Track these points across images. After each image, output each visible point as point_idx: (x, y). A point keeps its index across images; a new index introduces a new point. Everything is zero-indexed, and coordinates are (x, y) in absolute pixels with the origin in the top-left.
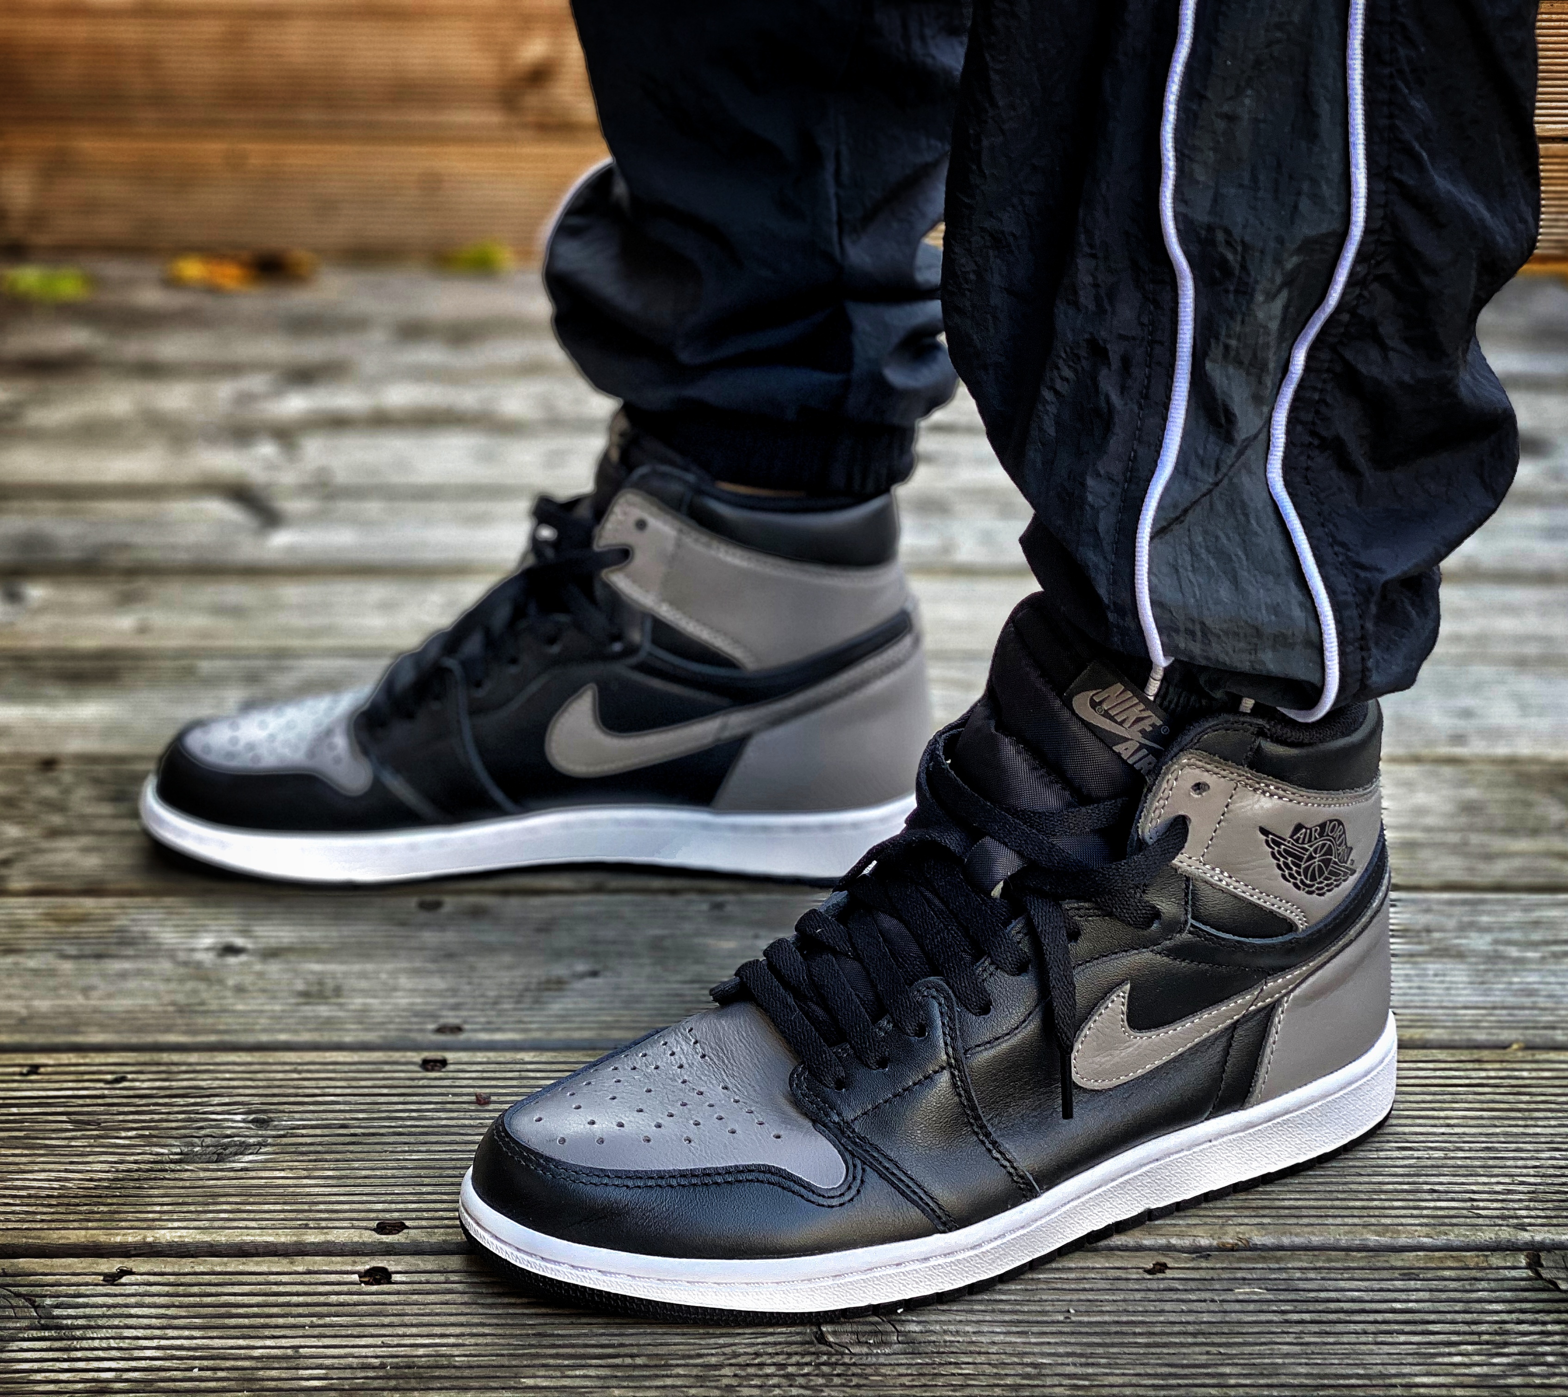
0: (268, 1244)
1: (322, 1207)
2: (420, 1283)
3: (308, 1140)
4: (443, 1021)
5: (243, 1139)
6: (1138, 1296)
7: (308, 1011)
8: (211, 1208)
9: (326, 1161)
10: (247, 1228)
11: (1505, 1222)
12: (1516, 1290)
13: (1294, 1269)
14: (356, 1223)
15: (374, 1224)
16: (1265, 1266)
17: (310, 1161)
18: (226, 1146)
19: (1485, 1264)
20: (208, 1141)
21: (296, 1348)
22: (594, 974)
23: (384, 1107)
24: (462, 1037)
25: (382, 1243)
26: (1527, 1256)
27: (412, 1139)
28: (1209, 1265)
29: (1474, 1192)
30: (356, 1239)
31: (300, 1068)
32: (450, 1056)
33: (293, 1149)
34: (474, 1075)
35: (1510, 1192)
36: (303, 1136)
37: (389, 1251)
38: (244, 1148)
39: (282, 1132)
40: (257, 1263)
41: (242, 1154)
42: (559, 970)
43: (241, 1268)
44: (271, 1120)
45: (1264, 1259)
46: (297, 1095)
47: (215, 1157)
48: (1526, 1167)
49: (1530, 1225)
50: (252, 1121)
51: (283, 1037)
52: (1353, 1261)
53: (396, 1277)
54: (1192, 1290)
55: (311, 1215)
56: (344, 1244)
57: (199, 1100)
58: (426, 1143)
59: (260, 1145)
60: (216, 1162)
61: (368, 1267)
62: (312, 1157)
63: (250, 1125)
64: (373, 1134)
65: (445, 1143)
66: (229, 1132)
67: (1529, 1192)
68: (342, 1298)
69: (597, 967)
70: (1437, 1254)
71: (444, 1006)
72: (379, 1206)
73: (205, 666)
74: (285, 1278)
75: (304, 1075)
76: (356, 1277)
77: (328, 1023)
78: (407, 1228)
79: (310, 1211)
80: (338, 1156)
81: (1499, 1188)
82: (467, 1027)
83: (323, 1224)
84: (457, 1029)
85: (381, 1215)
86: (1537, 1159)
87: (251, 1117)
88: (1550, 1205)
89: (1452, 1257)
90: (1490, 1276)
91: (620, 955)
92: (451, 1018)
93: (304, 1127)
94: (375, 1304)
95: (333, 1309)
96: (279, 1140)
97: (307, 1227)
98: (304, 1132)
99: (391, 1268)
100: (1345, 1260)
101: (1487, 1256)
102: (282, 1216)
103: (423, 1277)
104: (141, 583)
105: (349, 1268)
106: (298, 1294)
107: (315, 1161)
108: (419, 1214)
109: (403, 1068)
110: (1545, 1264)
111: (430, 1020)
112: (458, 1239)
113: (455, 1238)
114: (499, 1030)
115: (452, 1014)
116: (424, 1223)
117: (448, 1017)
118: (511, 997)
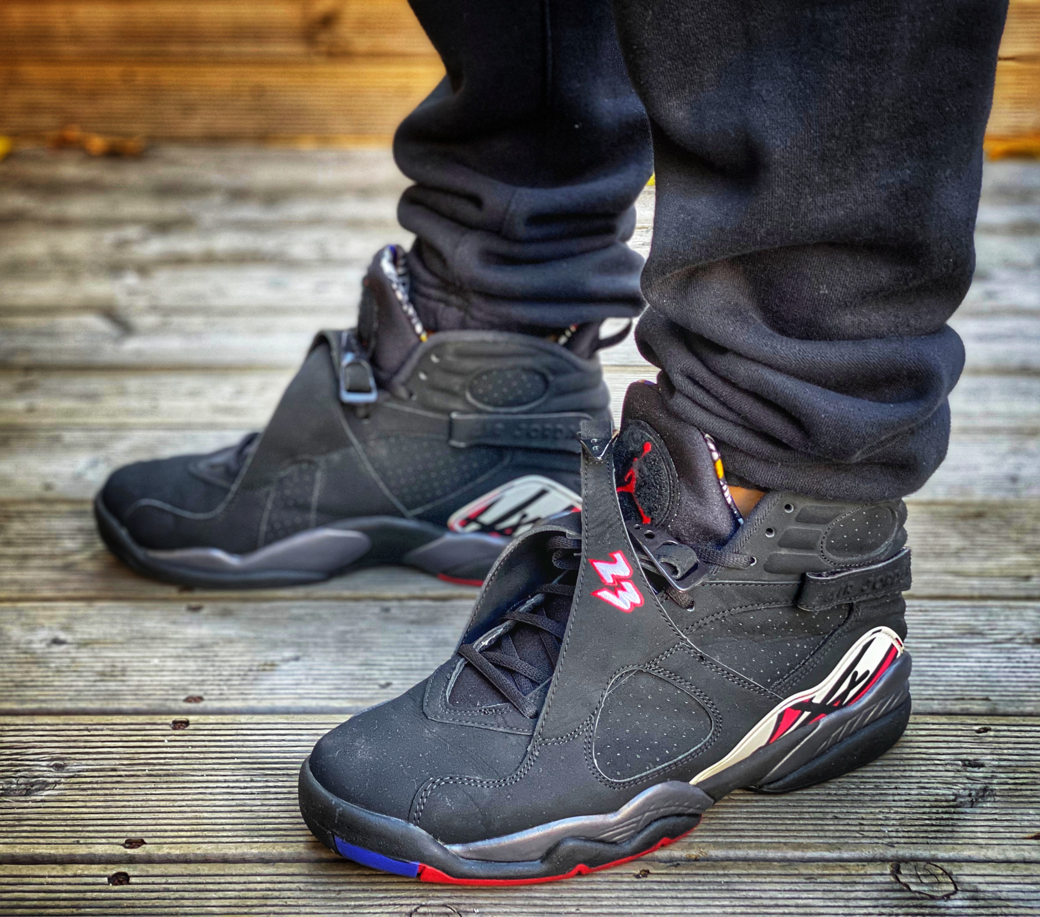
0: (50, 855)
1: (91, 828)
2: (148, 884)
3: (88, 780)
4: (191, 693)
5: (45, 779)
6: (627, 894)
7: (101, 686)
8: (17, 829)
9: (99, 795)
10: (38, 844)
11: (880, 841)
12: (881, 891)
13: (734, 874)
14: (112, 840)
15: (123, 841)
16: (715, 872)
17: (88, 795)
18: (32, 784)
19: (862, 872)
20: (22, 780)
22: (297, 659)
23: (143, 756)
24: (201, 705)
25: (126, 854)
26: (892, 866)
27: (157, 779)
28: (677, 872)
29: (863, 819)
30: (109, 852)
31: (90, 727)
32: (191, 718)
33: (77, 786)
34: (206, 732)
35: (887, 819)
36: (85, 777)
37: (131, 860)
38: (45, 785)
39: (71, 774)
40: (41, 869)
41: (43, 790)
42: (273, 656)
43: (30, 872)
44: (66, 765)
45: (714, 867)
46: (85, 747)
47: (24, 792)
48: (901, 801)
49: (898, 843)
50: (52, 767)
51: (82, 705)
52: (774, 869)
53: (132, 880)
54: (664, 890)
55: (82, 834)
56: (102, 856)
57: (19, 751)
58: (167, 782)
59: (56, 783)
60: (25, 795)
61: (114, 872)
62: (89, 792)
63: (52, 769)
64: (133, 776)
65: (179, 782)
66: (36, 774)
67: (900, 819)
68: (95, 895)
69: (299, 654)
70: (831, 864)
71: (192, 683)
72: (128, 828)
73: (68, 436)
74: (58, 880)
75: (92, 733)
76: (106, 879)
77: (115, 695)
78: (145, 843)
79: (82, 831)
80: (107, 792)
81: (880, 816)
82: (205, 697)
83: (89, 841)
84: (199, 699)
85: (130, 835)
86: (909, 794)
87: (53, 763)
88: (912, 829)
89: (840, 866)
90: (866, 881)
91: (316, 644)
92: (196, 693)
93: (87, 771)
94: (116, 899)
95: (87, 903)
96: (68, 780)
97: (78, 843)
98: (86, 774)
99: (130, 873)
100: (768, 868)
101: (864, 866)
102: (63, 835)
103: (150, 880)
104: (34, 377)
105: (102, 873)
107: (91, 795)
108: (155, 834)
109: (160, 727)
110: (903, 872)
111: (182, 692)
112: (178, 852)
113: (176, 851)
114: (228, 699)
115: (197, 688)
116: (157, 840)
117: (194, 690)
118: (239, 675)
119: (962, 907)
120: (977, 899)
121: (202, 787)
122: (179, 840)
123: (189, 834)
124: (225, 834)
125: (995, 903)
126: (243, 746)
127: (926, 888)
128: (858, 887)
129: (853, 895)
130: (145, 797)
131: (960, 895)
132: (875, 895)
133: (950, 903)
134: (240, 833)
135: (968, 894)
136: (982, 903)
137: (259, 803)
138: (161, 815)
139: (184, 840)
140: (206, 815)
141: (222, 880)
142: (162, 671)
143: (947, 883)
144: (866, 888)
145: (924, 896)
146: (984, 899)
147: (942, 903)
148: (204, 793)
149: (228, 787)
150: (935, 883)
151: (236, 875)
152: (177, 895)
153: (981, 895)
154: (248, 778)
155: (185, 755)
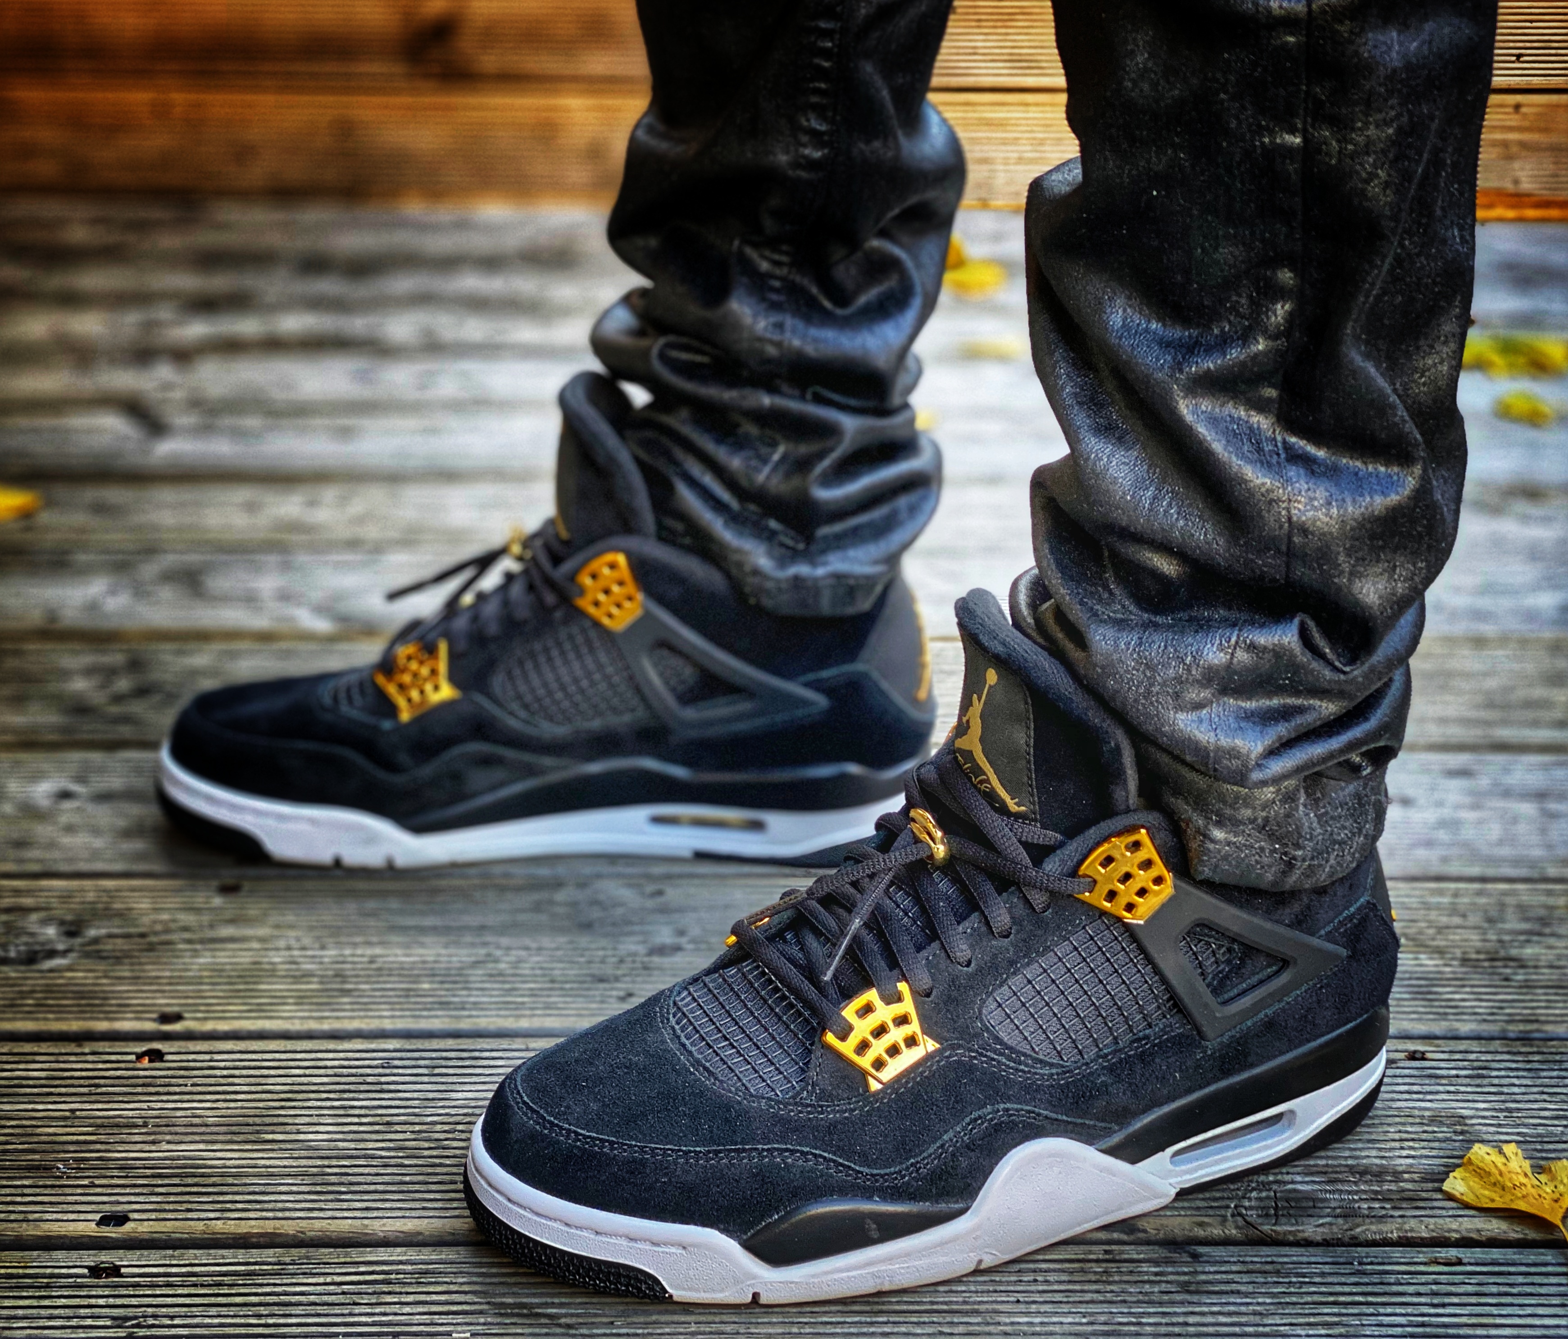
0: (61, 1032)
2: (188, 1061)
10: (45, 1019)
14: (141, 1015)
15: (155, 1015)
21: (73, 1111)
25: (160, 1030)
30: (137, 1028)
37: (166, 1037)
40: (49, 1046)
43: (36, 1049)
51: (101, 867)
53: (168, 1057)
56: (129, 1032)
61: (145, 1049)
68: (119, 1073)
72: (161, 1001)
74: (73, 1057)
76: (133, 1057)
78: (184, 1018)
85: (164, 1009)
94: (146, 1077)
95: (109, 1081)
97: (97, 1017)
99: (166, 1050)
103: (191, 1057)
105: (127, 1049)
106: (81, 1070)
108: (197, 1008)
112: (226, 1028)
113: (223, 1027)
116: (200, 1015)
122: (229, 1014)
134: (305, 1007)
139: (234, 1014)
141: (283, 1056)
151: (301, 1052)
152: (225, 1072)
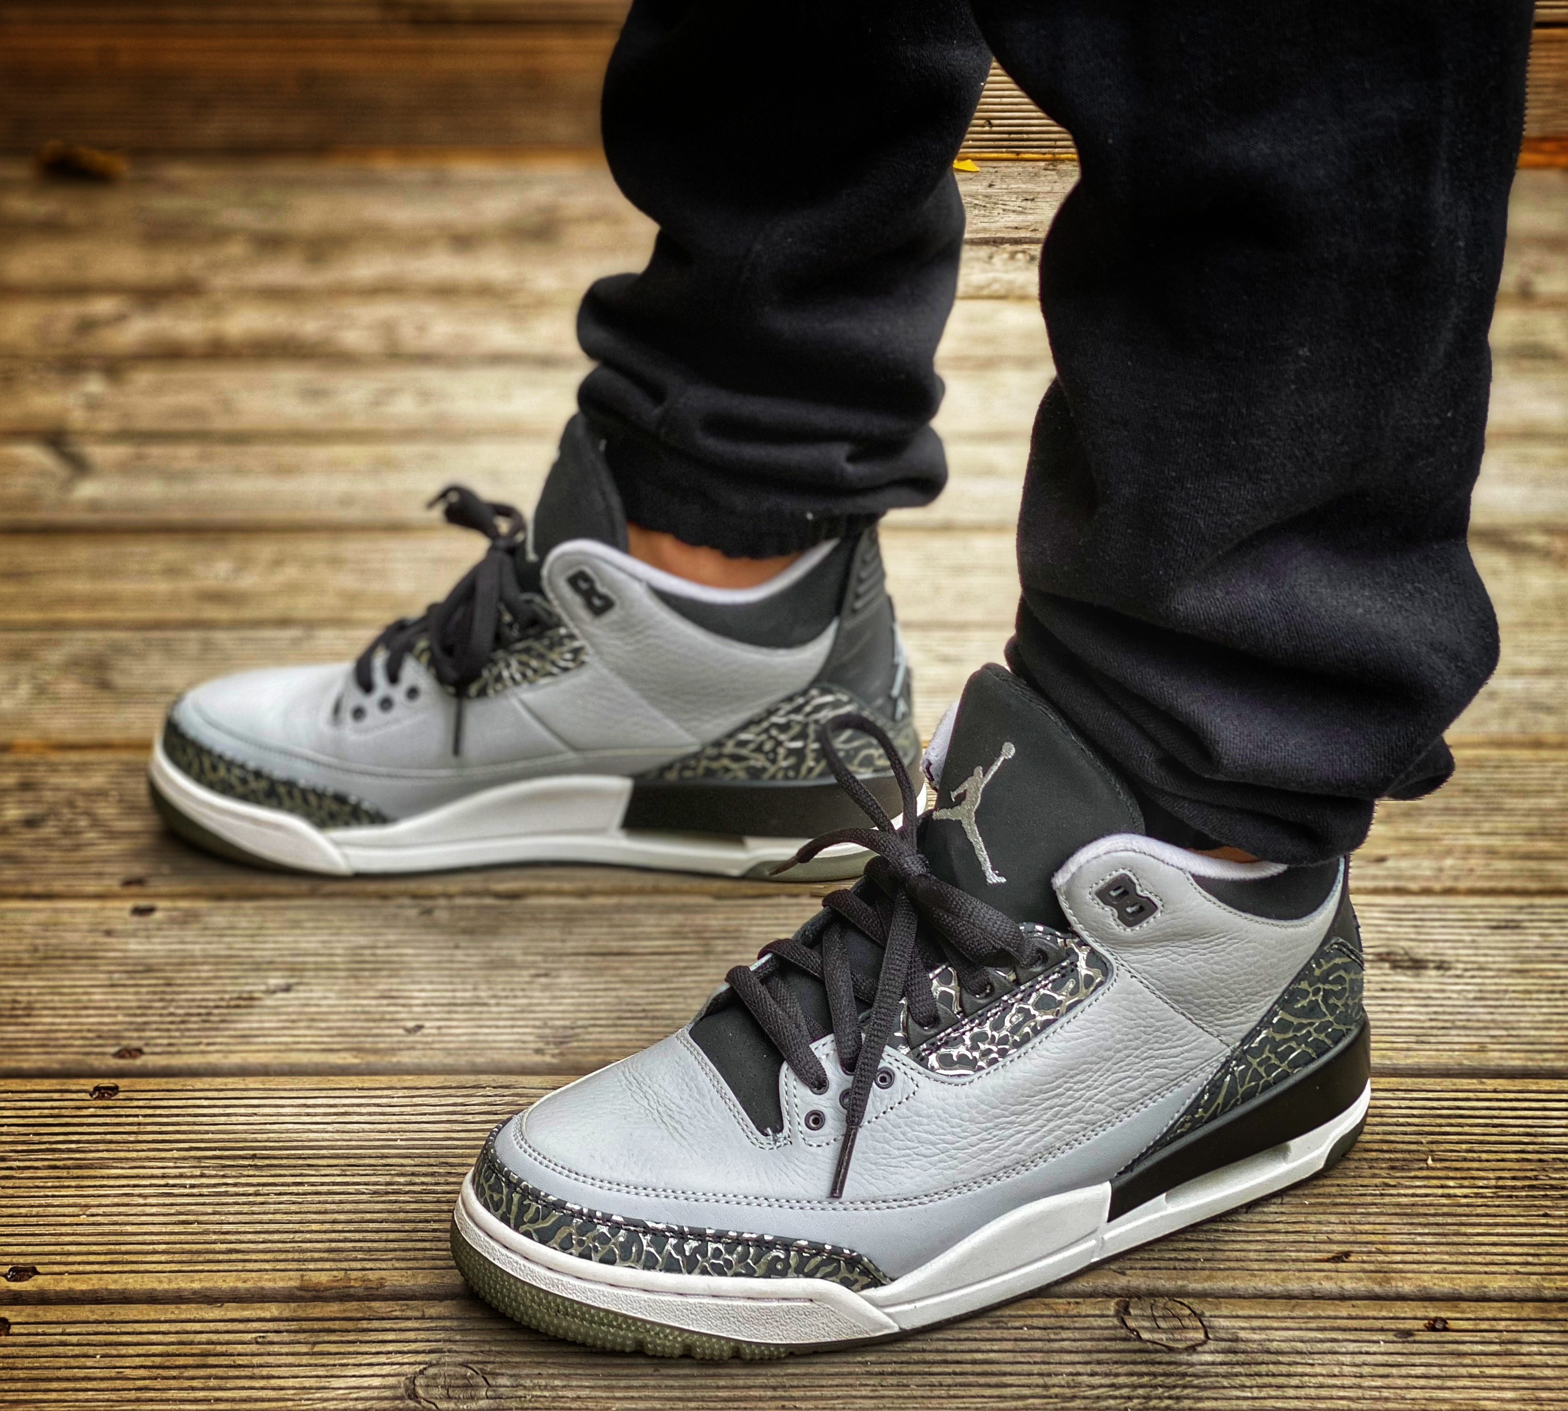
2: (37, 1335)
4: (125, 1043)
12: (1097, 1340)
19: (1075, 1312)
22: (287, 989)
23: (45, 1138)
24: (139, 1062)
26: (1117, 1304)
27: (64, 1173)
32: (122, 1083)
34: (141, 1103)
37: (16, 1300)
42: (253, 985)
58: (78, 1177)
64: (29, 1168)
65: (96, 1177)
69: (292, 982)
71: (129, 1027)
72: (15, 1250)
77: (12, 1047)
82: (146, 1049)
84: (137, 1053)
89: (1044, 1303)
90: (1077, 1325)
92: (131, 1041)
101: (1077, 1303)
103: (40, 1328)
108: (53, 1259)
109: (74, 1096)
110: (1132, 1311)
111: (112, 1042)
112: (84, 1287)
113: (81, 1285)
114: (179, 1052)
115: (135, 1034)
116: (56, 1268)
117: (131, 1038)
118: (199, 1015)
119: (1213, 1364)
120: (1235, 1352)
121: (128, 1186)
122: (88, 1268)
123: (102, 1258)
124: (155, 1258)
125: (1260, 1357)
126: (195, 1124)
127: (1164, 1336)
128: (1065, 1334)
129: (1056, 1345)
130: (43, 1201)
131: (1211, 1345)
132: (1089, 1345)
133: (1195, 1358)
134: (177, 1257)
135: (1223, 1345)
136: (1241, 1357)
137: (209, 1209)
138: (64, 1229)
139: (96, 1268)
140: (129, 1229)
141: (145, 1328)
142: (86, 1008)
143: (1195, 1329)
144: (1077, 1335)
145: (1159, 1347)
146: (1244, 1352)
147: (1184, 1357)
148: (132, 1195)
149: (166, 1185)
150: (1179, 1328)
151: (166, 1322)
152: (77, 1350)
153: (1241, 1346)
154: (197, 1172)
155: (109, 1137)
